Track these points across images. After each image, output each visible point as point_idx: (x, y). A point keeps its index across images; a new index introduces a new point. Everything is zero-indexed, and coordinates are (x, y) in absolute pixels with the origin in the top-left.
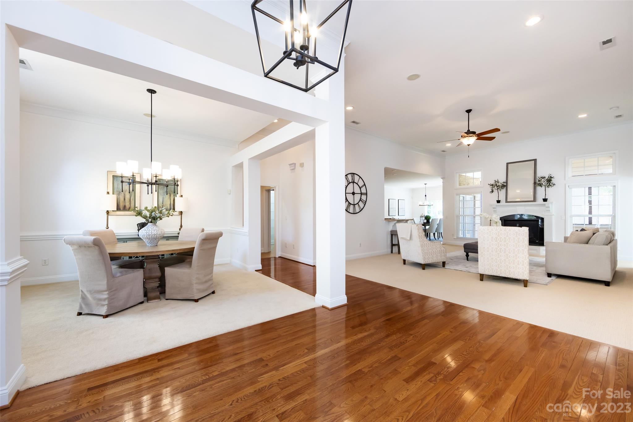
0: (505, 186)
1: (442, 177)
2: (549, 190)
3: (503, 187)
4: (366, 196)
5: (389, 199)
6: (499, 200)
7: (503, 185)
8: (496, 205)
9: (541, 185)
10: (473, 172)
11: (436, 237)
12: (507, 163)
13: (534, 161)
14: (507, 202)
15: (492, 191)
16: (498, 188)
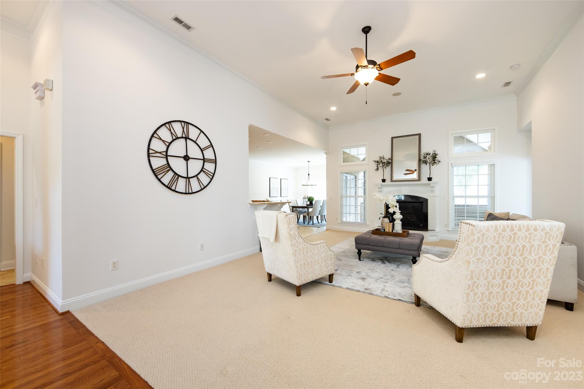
0: (389, 163)
1: (326, 152)
2: (434, 168)
3: (388, 164)
4: (214, 165)
5: (270, 178)
6: (384, 179)
7: (388, 161)
8: (382, 185)
9: (425, 162)
10: (358, 148)
11: (320, 221)
12: (392, 138)
13: (418, 136)
14: (392, 181)
15: (377, 169)
16: (384, 165)
